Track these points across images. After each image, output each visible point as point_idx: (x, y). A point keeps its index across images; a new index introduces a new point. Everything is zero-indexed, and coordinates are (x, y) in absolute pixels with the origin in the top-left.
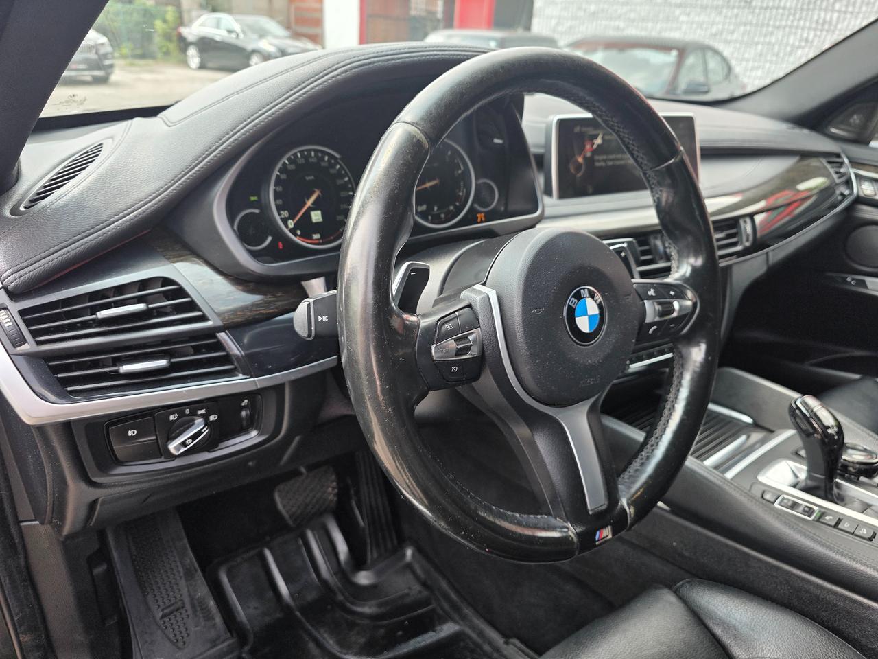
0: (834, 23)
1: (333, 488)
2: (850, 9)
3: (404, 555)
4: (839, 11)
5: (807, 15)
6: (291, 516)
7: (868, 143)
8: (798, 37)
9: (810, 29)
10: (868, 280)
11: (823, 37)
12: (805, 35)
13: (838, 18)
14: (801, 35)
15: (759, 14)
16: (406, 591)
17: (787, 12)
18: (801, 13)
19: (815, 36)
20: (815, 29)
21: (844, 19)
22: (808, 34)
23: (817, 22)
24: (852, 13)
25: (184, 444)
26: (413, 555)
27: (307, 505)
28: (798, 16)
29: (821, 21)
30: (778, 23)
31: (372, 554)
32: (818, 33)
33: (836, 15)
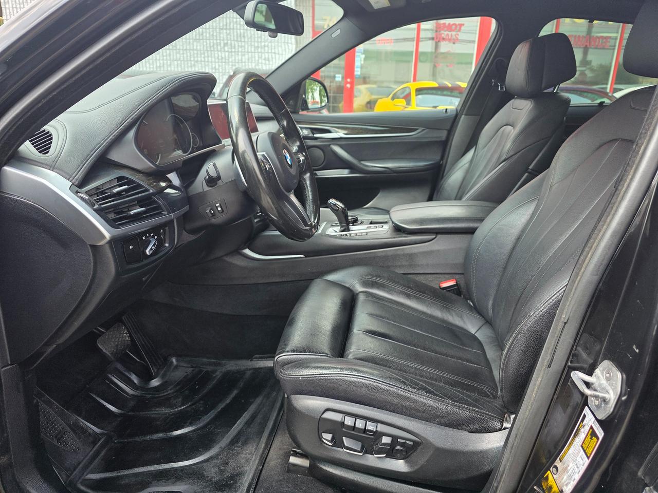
0: (227, 58)
1: (126, 334)
2: (233, 50)
3: (172, 362)
4: (228, 51)
5: (211, 54)
6: (112, 354)
7: (298, 113)
8: (210, 67)
9: (215, 62)
10: (317, 172)
11: (224, 66)
12: (214, 66)
13: (229, 55)
14: (212, 66)
15: (183, 54)
16: (186, 374)
17: (199, 53)
18: (208, 53)
19: (219, 66)
20: (219, 62)
21: (232, 55)
22: (215, 65)
23: (218, 58)
24: (235, 52)
25: (151, 249)
26: (177, 361)
27: (117, 346)
28: (206, 55)
29: (220, 58)
30: (196, 59)
31: (153, 370)
32: (220, 64)
33: (227, 54)
